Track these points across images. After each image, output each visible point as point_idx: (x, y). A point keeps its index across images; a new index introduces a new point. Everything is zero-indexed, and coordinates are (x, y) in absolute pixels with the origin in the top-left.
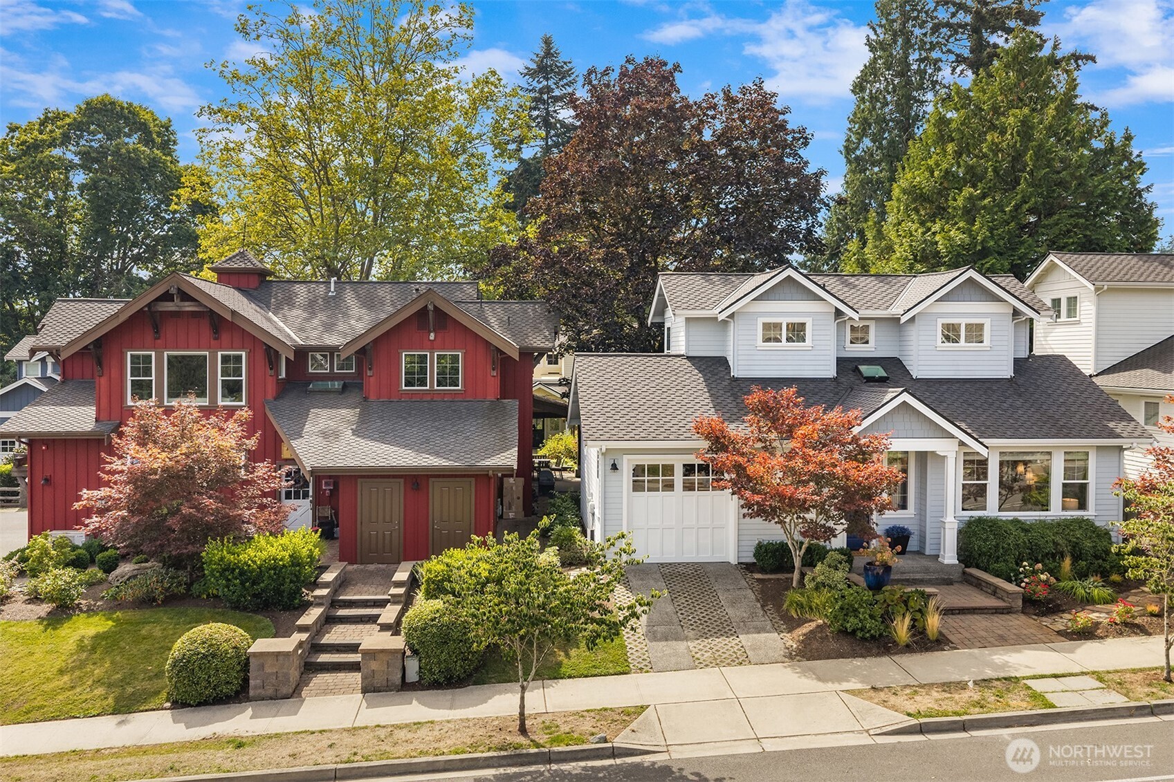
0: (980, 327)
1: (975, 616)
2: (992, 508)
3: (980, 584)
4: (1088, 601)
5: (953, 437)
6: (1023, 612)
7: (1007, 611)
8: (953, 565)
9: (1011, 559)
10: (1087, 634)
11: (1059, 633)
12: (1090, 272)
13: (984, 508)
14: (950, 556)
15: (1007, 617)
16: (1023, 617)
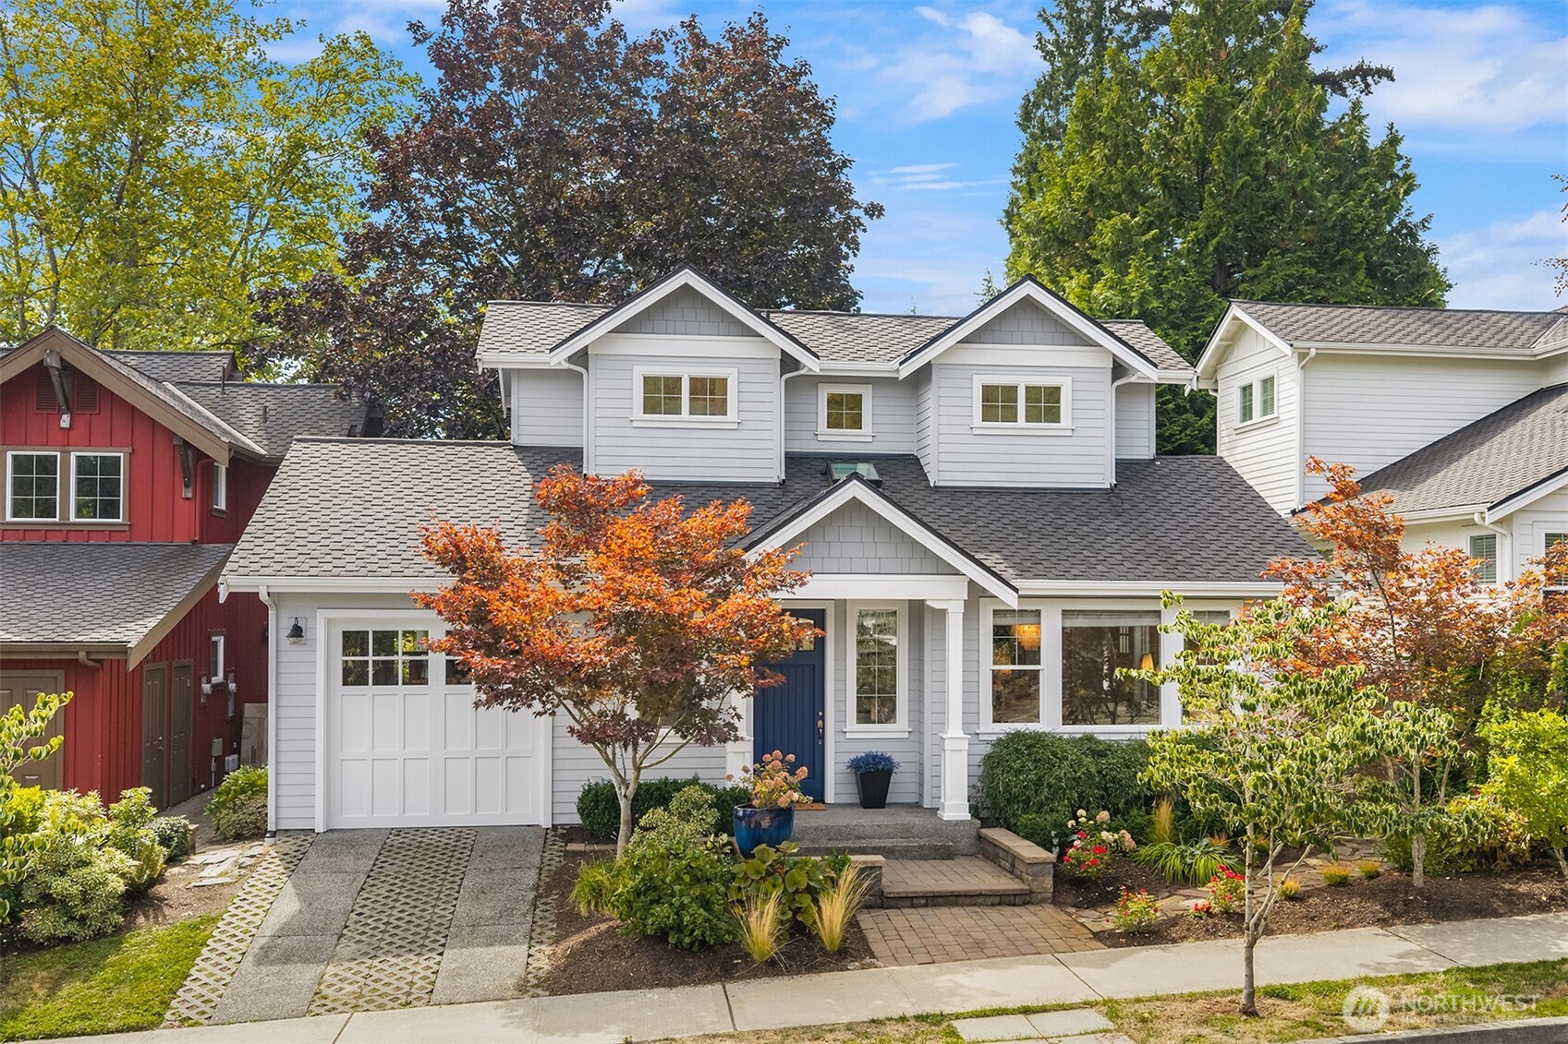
0: (1054, 393)
1: (956, 910)
2: (1049, 718)
3: (997, 856)
4: (1186, 879)
5: (957, 573)
6: (1055, 903)
7: (1022, 899)
8: (958, 823)
9: (1063, 806)
10: (1145, 935)
11: (1098, 936)
12: (1291, 328)
13: (1036, 718)
14: (955, 806)
15: (1018, 910)
16: (1049, 912)
